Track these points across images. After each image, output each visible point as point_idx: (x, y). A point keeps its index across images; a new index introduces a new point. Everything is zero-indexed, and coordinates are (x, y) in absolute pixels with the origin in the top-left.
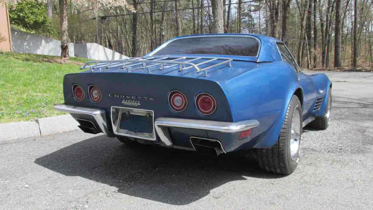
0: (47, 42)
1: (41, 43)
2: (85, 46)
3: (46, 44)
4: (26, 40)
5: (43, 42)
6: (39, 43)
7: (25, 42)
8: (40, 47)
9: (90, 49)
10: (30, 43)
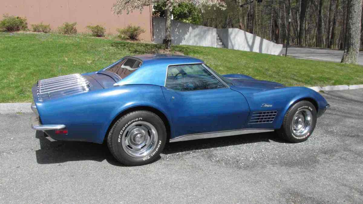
0: (193, 28)
1: (189, 29)
2: (227, 31)
3: (193, 29)
4: (177, 27)
5: (191, 28)
6: (187, 30)
7: (176, 29)
8: (188, 32)
9: (231, 33)
10: (180, 30)
